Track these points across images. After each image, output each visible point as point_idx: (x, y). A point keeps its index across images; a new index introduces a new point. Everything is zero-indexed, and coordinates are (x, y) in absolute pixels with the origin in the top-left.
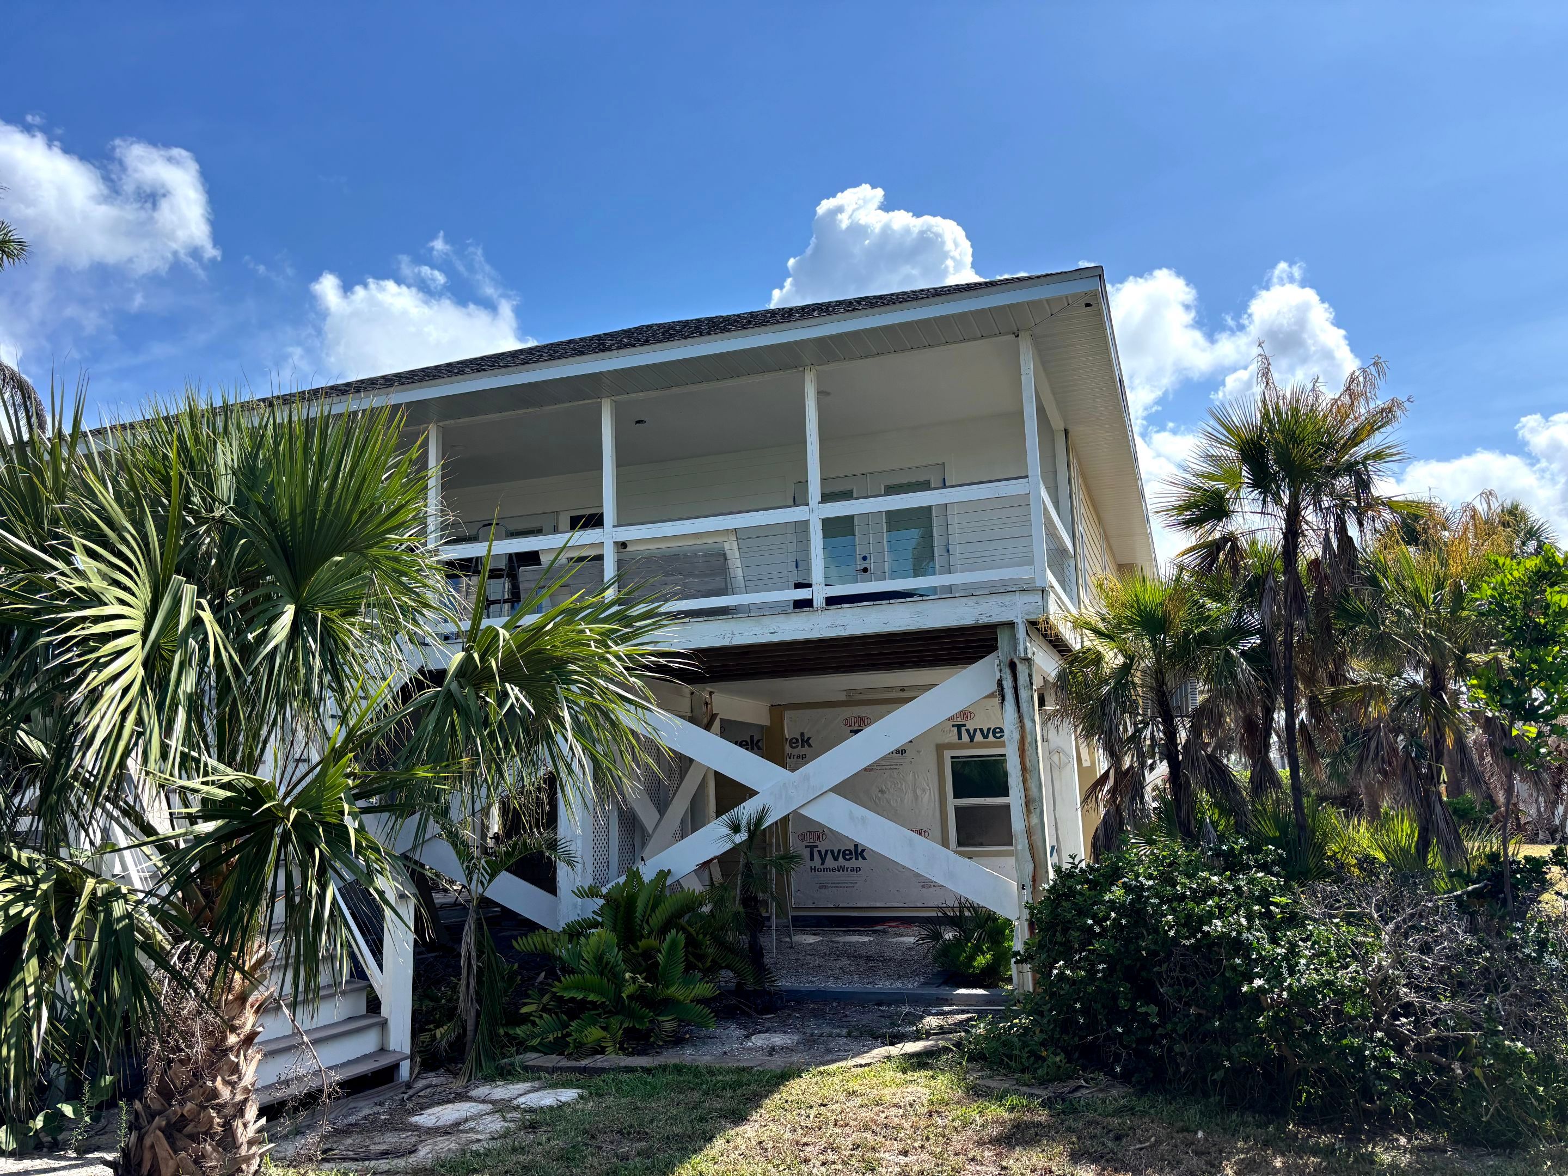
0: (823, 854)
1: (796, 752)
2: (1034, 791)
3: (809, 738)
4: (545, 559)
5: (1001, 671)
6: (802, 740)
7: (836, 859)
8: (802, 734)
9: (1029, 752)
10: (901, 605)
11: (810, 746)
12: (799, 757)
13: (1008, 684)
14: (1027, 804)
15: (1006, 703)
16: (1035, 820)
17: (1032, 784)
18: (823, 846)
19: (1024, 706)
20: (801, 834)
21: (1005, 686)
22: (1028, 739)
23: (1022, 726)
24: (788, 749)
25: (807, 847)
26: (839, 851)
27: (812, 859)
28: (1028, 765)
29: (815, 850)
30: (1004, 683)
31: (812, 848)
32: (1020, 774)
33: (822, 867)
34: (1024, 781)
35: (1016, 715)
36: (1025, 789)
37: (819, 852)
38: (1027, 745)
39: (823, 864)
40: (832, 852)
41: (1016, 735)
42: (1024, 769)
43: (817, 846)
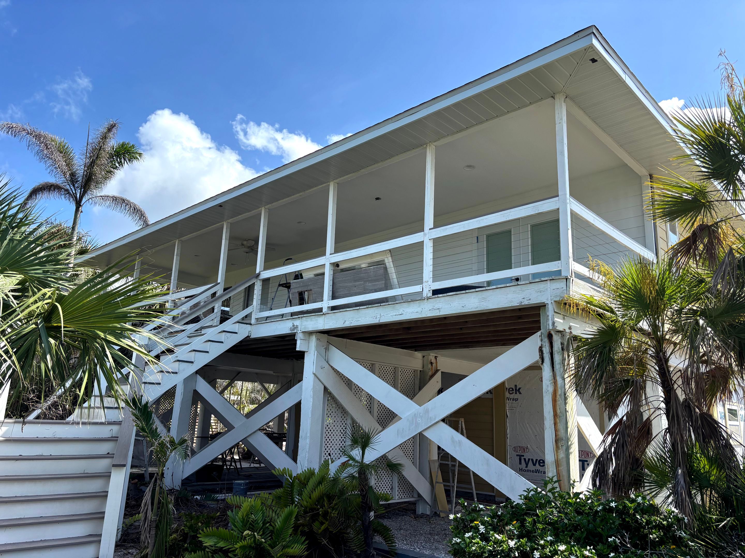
0: (527, 460)
1: (512, 396)
2: (561, 433)
3: (520, 389)
4: (306, 276)
5: (542, 340)
6: (516, 390)
7: (534, 465)
8: (516, 386)
9: (560, 401)
10: (473, 293)
11: (520, 393)
12: (513, 400)
13: (546, 350)
14: (557, 441)
15: (544, 364)
16: (562, 455)
17: (561, 427)
18: (527, 456)
19: (557, 366)
20: (514, 447)
21: (544, 352)
22: (559, 392)
23: (555, 382)
24: (507, 395)
25: (517, 455)
26: (536, 460)
27: (520, 463)
28: (558, 411)
29: (522, 458)
30: (544, 349)
31: (520, 456)
32: (552, 418)
33: (526, 469)
34: (555, 424)
35: (551, 374)
36: (556, 431)
37: (525, 459)
38: (558, 397)
39: (526, 467)
40: (532, 460)
41: (551, 389)
42: (555, 415)
43: (523, 456)
